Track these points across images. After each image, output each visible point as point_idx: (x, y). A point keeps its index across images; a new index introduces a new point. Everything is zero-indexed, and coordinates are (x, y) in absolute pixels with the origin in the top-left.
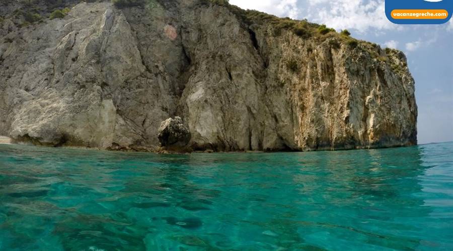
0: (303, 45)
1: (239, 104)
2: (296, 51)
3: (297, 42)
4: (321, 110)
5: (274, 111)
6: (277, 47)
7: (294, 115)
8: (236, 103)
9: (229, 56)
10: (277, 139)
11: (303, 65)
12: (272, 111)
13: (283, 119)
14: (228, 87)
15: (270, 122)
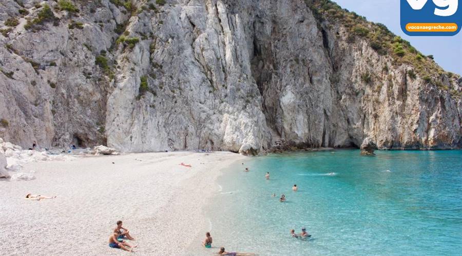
0: (378, 60)
1: (320, 108)
2: (370, 64)
3: (371, 55)
4: (395, 121)
5: (348, 115)
6: (350, 55)
7: (366, 120)
8: (317, 106)
9: (311, 61)
10: (347, 138)
11: (377, 80)
12: (347, 115)
13: (355, 122)
14: (311, 91)
15: (342, 124)
